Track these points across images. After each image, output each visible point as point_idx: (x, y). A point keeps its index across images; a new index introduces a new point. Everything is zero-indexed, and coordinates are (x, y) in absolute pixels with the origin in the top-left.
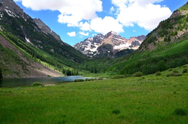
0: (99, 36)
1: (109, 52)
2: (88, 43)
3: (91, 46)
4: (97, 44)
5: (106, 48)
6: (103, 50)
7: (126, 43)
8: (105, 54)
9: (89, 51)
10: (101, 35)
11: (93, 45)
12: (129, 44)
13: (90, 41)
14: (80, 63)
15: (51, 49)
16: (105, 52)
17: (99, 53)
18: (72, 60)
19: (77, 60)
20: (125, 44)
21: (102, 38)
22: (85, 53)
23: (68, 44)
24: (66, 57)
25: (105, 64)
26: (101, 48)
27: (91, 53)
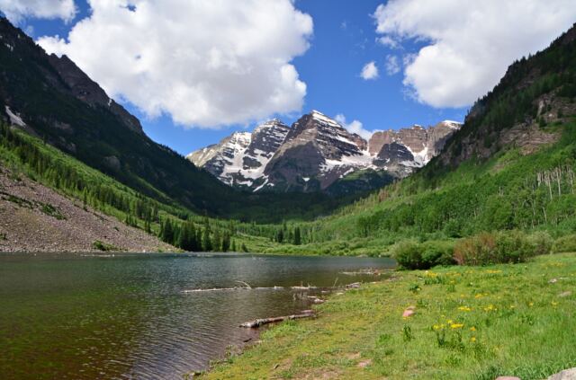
0: (273, 128)
1: (307, 179)
2: (233, 150)
3: (245, 159)
4: (265, 153)
5: (296, 168)
6: (288, 173)
7: (364, 152)
8: (292, 186)
9: (238, 176)
10: (279, 125)
11: (250, 156)
12: (372, 155)
13: (240, 142)
15: (109, 155)
16: (294, 178)
17: (272, 185)
19: (204, 202)
20: (361, 154)
21: (281, 135)
22: (226, 182)
23: (167, 148)
26: (281, 164)
27: (244, 183)
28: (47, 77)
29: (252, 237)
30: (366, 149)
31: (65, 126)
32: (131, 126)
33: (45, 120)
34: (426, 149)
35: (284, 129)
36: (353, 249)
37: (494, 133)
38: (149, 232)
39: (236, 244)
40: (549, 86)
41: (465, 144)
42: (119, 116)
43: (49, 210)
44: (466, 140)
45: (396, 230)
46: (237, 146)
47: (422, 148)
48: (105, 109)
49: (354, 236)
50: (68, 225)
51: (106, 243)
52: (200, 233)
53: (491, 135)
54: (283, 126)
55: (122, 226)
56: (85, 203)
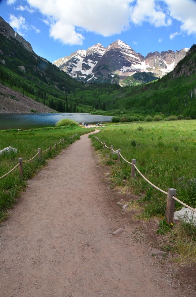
0: (97, 48)
1: (113, 76)
2: (77, 59)
3: (83, 64)
4: (93, 61)
5: (108, 70)
6: (102, 72)
7: (142, 63)
8: (105, 79)
9: (79, 73)
10: (100, 47)
11: (85, 63)
12: (146, 65)
13: (80, 55)
14: (69, 93)
15: (20, 66)
16: (107, 75)
17: (96, 78)
18: (56, 87)
19: (64, 87)
20: (140, 64)
21: (101, 52)
22: (73, 77)
23: (45, 59)
24: (46, 81)
25: (111, 95)
26: (101, 68)
27: (82, 77)
29: (85, 106)
30: (143, 61)
32: (27, 48)
34: (174, 63)
39: (79, 109)
42: (22, 43)
46: (79, 58)
47: (172, 62)
54: (102, 47)
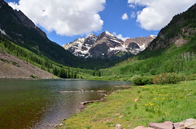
0: (92, 37)
1: (103, 54)
2: (78, 44)
3: (82, 47)
4: (89, 45)
5: (100, 50)
6: (96, 52)
7: (123, 45)
8: (98, 57)
9: (80, 53)
11: (84, 46)
12: (126, 46)
13: (80, 41)
15: (35, 45)
16: (99, 54)
17: (91, 56)
21: (95, 39)
22: (75, 55)
23: (55, 43)
26: (94, 49)
27: (82, 55)
28: (14, 18)
29: (84, 74)
30: (123, 44)
31: (20, 35)
32: (43, 35)
33: (13, 33)
34: (144, 45)
35: (96, 37)
36: (118, 78)
37: (167, 40)
38: (49, 72)
39: (79, 76)
40: (187, 24)
41: (157, 43)
42: (39, 32)
43: (14, 64)
44: (158, 42)
45: (133, 72)
46: (80, 43)
47: (143, 44)
48: (34, 29)
49: (119, 74)
50: (21, 69)
51: (34, 75)
52: (66, 72)
53: (166, 41)
54: (95, 36)
55: (40, 70)
56: (27, 61)
